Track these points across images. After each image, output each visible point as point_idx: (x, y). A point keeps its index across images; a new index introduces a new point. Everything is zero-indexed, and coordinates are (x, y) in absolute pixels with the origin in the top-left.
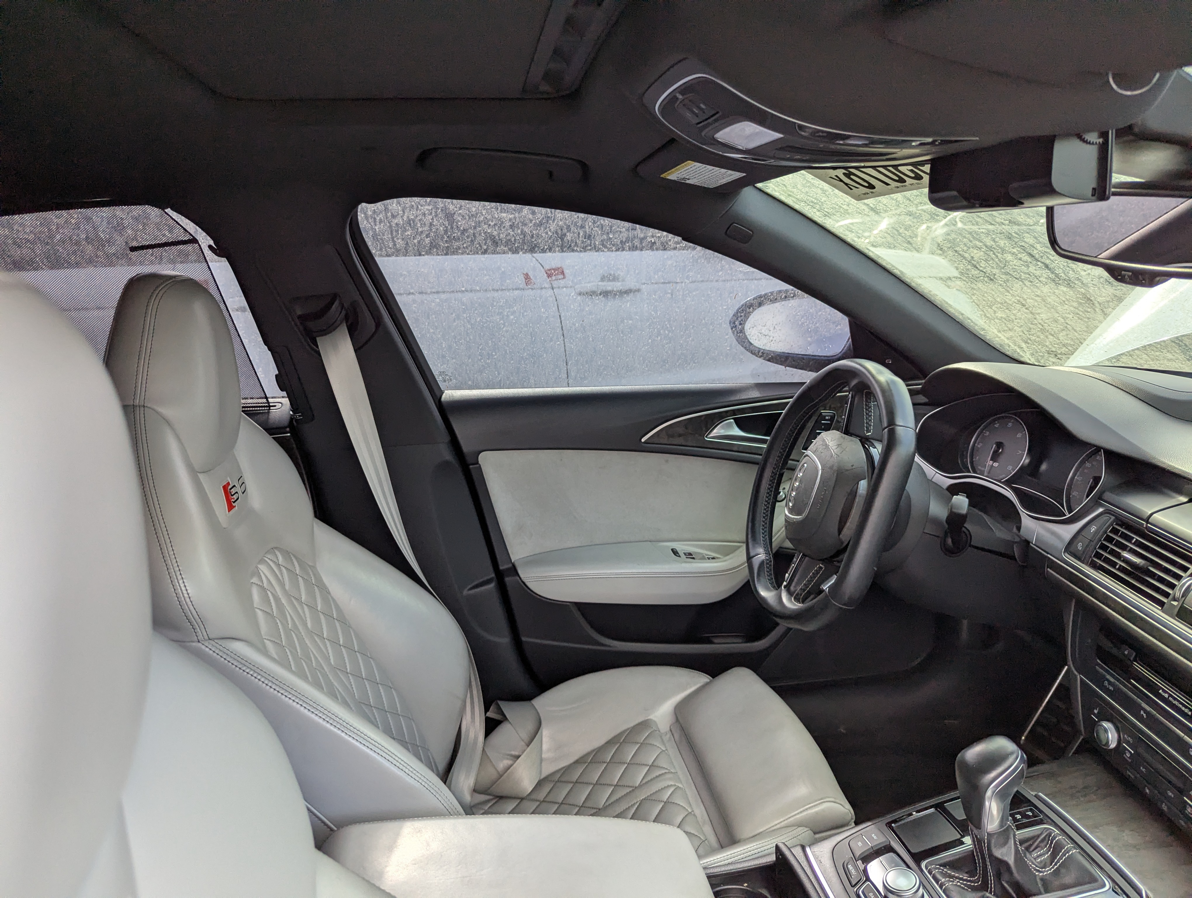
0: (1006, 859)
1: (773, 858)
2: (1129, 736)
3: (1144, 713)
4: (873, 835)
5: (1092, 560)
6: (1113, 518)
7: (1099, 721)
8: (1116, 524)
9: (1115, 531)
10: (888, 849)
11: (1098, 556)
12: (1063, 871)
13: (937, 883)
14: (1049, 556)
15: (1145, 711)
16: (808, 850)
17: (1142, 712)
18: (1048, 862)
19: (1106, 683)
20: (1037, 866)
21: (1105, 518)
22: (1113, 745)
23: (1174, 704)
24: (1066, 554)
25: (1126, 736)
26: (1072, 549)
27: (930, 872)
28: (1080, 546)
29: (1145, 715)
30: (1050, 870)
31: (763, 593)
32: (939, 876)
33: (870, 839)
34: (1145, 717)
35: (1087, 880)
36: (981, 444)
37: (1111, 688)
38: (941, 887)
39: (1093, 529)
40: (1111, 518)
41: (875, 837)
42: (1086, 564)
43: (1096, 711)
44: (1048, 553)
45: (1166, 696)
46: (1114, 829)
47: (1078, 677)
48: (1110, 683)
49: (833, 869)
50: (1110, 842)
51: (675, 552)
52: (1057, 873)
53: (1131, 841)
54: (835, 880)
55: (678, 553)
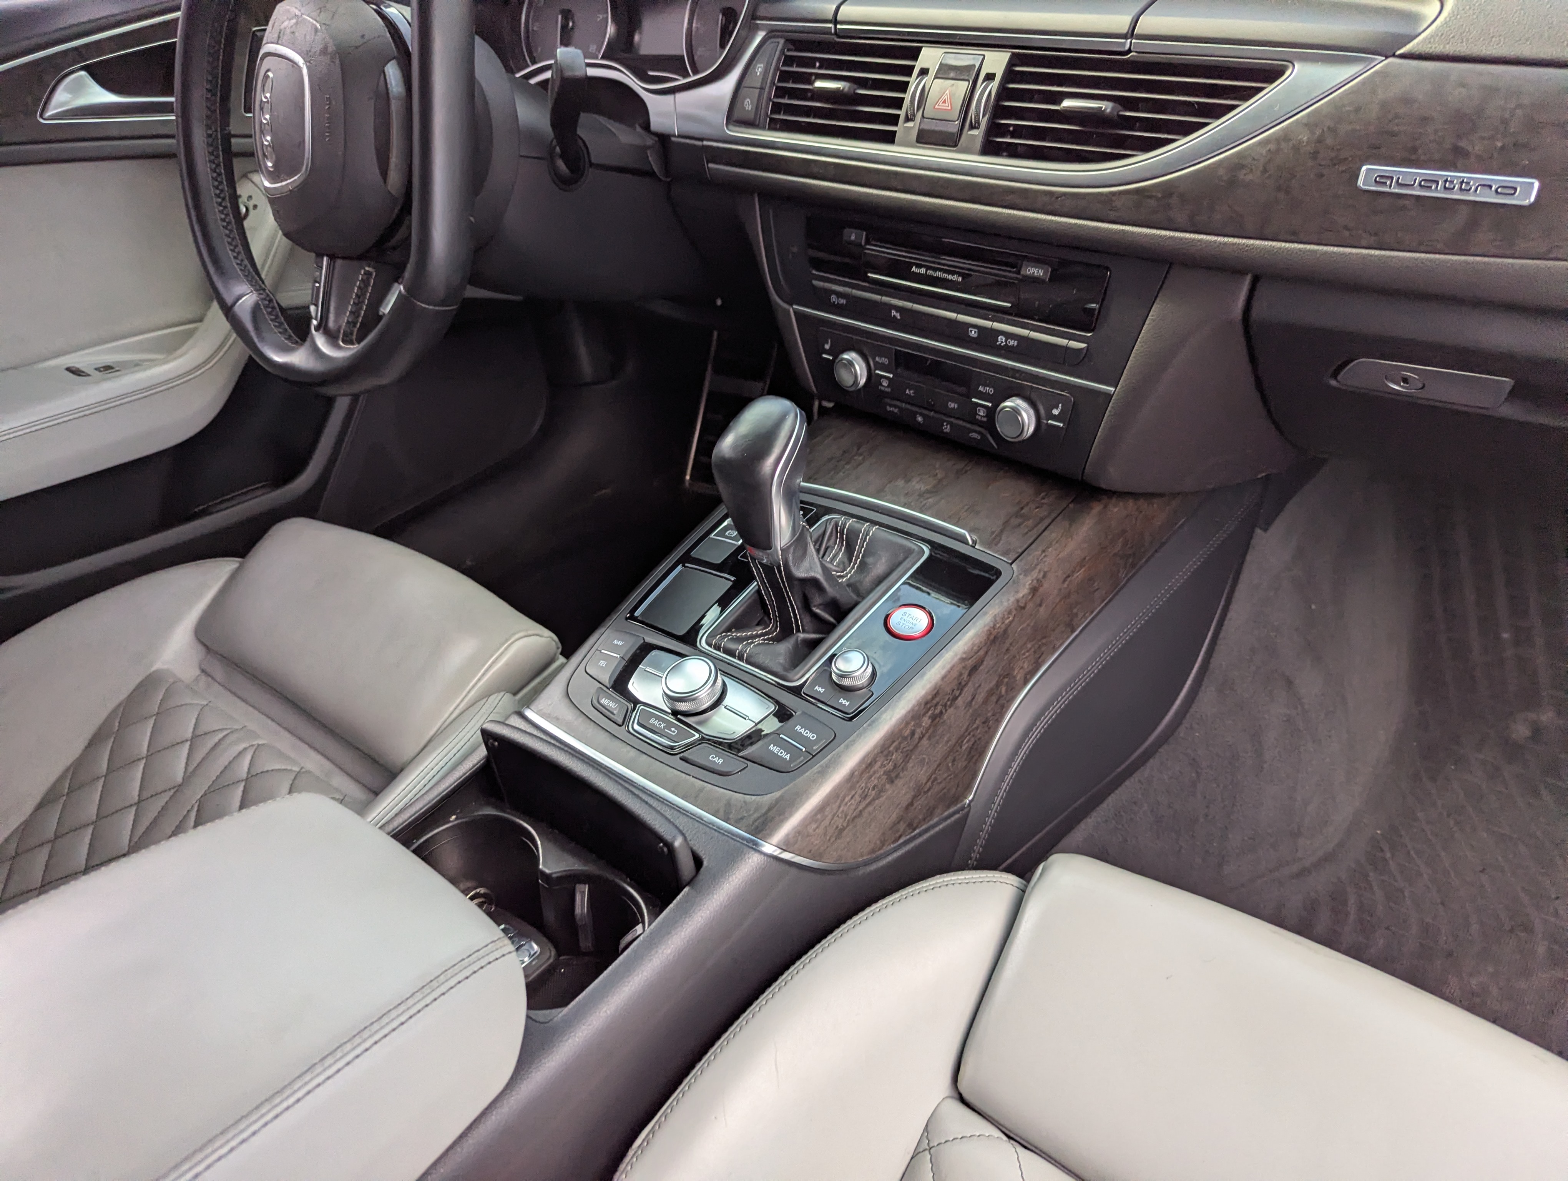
0: (812, 574)
1: (482, 752)
2: (880, 356)
3: (897, 312)
4: (616, 642)
5: (772, 120)
6: (782, 41)
7: (835, 357)
8: (788, 50)
9: (789, 61)
10: (645, 649)
11: (777, 108)
12: (870, 560)
13: (733, 656)
14: (705, 143)
15: (899, 309)
16: (529, 713)
17: (894, 313)
18: (846, 561)
19: (834, 298)
20: (837, 572)
21: (769, 46)
22: (862, 381)
23: (937, 278)
24: (731, 127)
25: (877, 359)
26: (737, 115)
27: (717, 648)
28: (748, 105)
29: (898, 316)
30: (853, 568)
31: (278, 358)
32: (732, 646)
33: (615, 649)
34: (899, 317)
35: (901, 556)
36: (537, 24)
37: (843, 301)
38: (741, 658)
39: (759, 69)
40: (779, 43)
41: (620, 643)
42: (764, 128)
43: (827, 347)
44: (702, 140)
45: (922, 271)
46: (900, 483)
47: (791, 310)
48: (840, 295)
49: (582, 719)
50: (903, 500)
51: (75, 371)
52: (863, 566)
53: (923, 487)
54: (591, 731)
55: (83, 372)
